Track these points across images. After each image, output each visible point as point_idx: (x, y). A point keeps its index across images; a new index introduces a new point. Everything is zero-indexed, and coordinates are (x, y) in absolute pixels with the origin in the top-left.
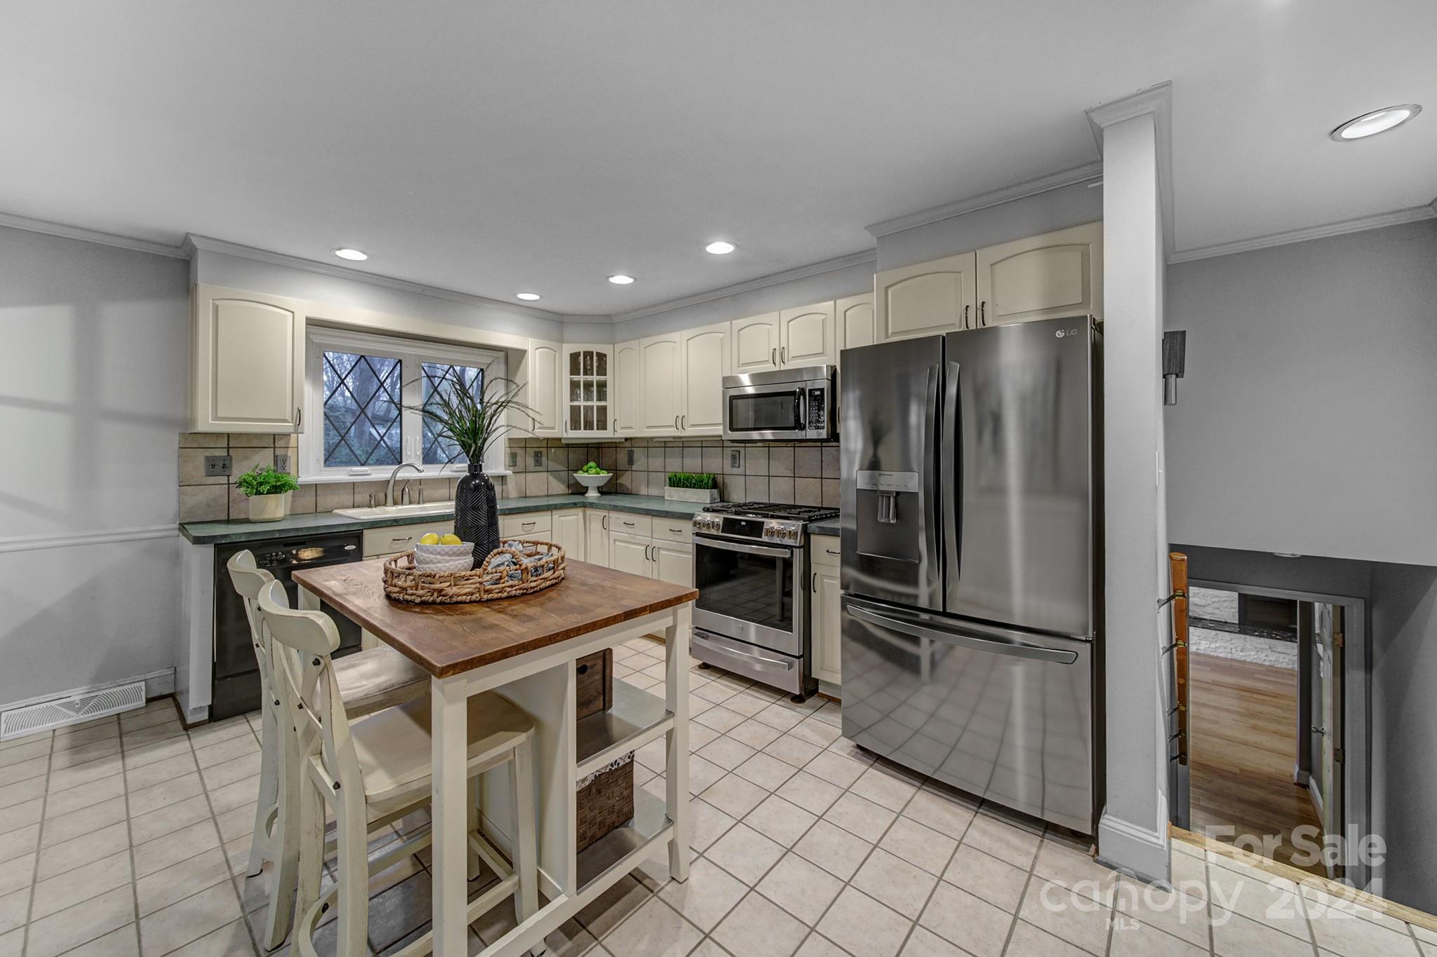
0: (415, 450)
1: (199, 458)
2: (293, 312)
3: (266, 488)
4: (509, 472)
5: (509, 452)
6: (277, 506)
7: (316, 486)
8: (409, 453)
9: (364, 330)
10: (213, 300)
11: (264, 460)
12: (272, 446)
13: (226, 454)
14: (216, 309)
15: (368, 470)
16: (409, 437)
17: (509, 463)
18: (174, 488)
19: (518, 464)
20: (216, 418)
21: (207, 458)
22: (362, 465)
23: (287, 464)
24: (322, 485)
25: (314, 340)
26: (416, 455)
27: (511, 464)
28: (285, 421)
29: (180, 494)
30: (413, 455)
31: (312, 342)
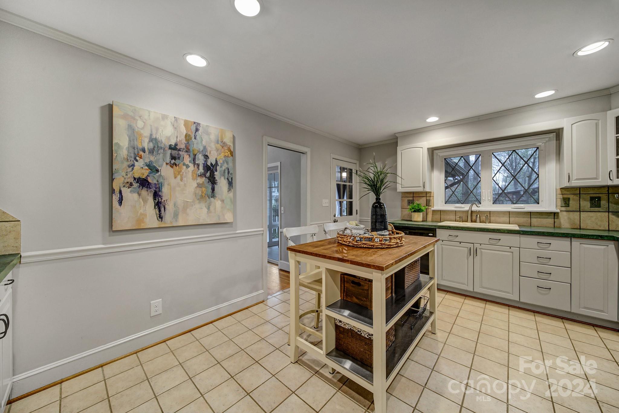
0: (488, 197)
1: (406, 200)
2: (422, 148)
3: (413, 210)
4: (558, 211)
5: (562, 197)
6: (418, 217)
7: (440, 212)
8: (484, 198)
9: (443, 147)
10: (401, 151)
11: (422, 201)
12: (426, 196)
13: (412, 199)
14: (401, 153)
15: (462, 206)
16: (484, 191)
17: (561, 204)
18: (401, 209)
19: (570, 205)
20: (402, 187)
21: (408, 200)
22: (462, 204)
23: (430, 203)
24: (443, 211)
25: (440, 155)
26: (488, 200)
27: (564, 206)
28: (420, 187)
29: (402, 211)
30: (487, 199)
31: (439, 156)
